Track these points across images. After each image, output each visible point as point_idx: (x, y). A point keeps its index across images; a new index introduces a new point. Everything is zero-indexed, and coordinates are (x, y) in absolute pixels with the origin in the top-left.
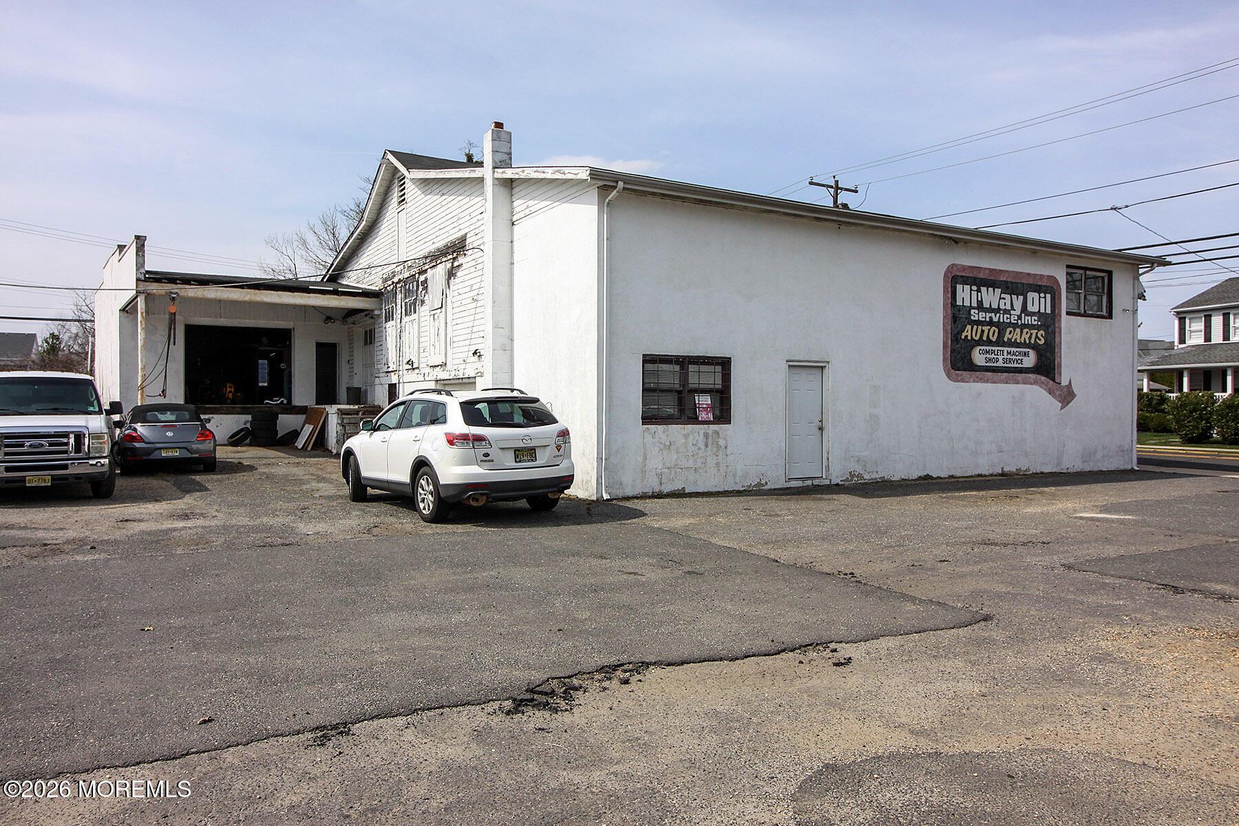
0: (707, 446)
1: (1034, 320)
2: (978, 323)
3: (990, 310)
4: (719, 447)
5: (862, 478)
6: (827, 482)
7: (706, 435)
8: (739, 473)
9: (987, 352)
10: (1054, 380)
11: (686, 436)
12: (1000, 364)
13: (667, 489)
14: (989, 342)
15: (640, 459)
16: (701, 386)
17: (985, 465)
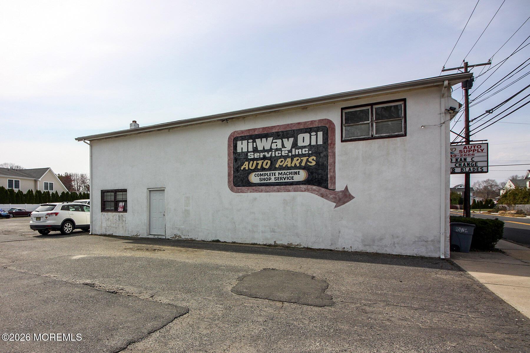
0: (119, 220)
1: (305, 151)
2: (254, 160)
3: (264, 150)
4: (123, 221)
5: (181, 237)
6: (164, 237)
7: (119, 216)
8: (130, 230)
9: (261, 175)
10: (326, 187)
11: (113, 216)
12: (273, 180)
13: (108, 233)
14: (263, 169)
15: (101, 223)
16: (123, 199)
17: (260, 239)
